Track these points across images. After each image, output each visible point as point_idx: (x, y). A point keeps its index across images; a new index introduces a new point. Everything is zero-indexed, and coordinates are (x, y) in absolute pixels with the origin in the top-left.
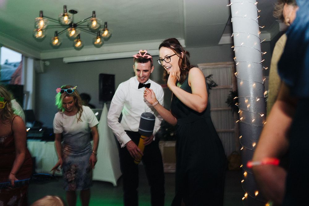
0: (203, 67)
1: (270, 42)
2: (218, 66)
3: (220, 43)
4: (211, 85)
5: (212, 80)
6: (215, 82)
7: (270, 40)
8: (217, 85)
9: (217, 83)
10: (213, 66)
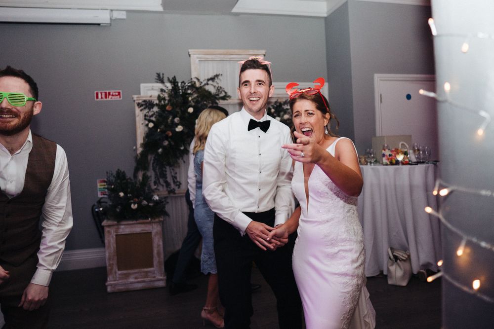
0: (200, 56)
1: (325, 18)
2: (232, 56)
3: (235, 10)
4: (218, 95)
5: (220, 85)
6: (226, 90)
7: (325, 15)
8: (229, 97)
9: (229, 94)
10: (222, 56)
